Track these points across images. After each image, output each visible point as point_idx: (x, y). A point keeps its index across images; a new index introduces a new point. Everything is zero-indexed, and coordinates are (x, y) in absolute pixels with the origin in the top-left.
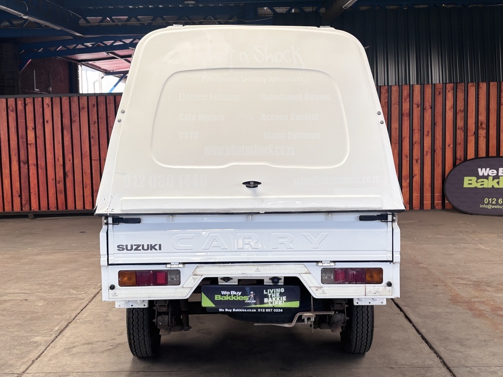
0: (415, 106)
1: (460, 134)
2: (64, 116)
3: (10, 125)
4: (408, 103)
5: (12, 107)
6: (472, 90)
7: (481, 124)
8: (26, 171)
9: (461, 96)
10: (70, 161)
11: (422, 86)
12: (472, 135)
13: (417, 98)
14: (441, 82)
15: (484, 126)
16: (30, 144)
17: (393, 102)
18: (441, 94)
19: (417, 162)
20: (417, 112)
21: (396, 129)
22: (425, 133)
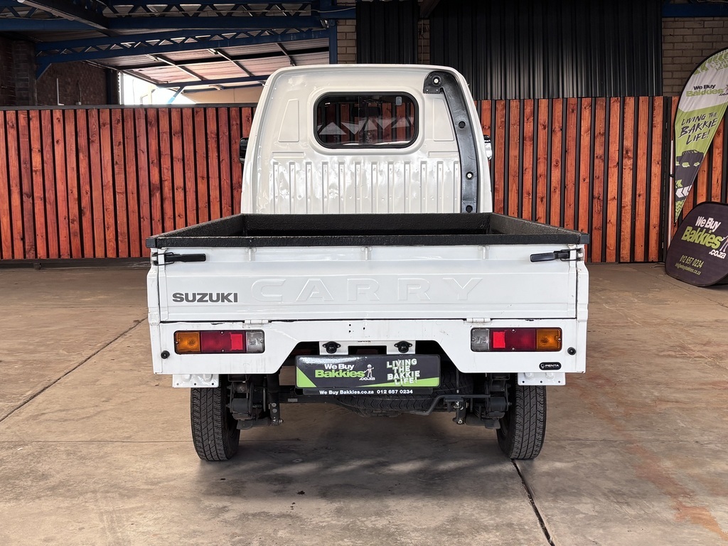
0: (540, 127)
1: (599, 165)
2: (79, 134)
3: (9, 145)
4: (532, 124)
5: (12, 122)
6: (616, 107)
7: (627, 152)
8: (30, 206)
9: (600, 114)
10: (87, 193)
11: (550, 100)
12: (614, 167)
13: (543, 117)
14: (575, 96)
15: (630, 154)
16: (36, 171)
17: (512, 122)
18: (575, 112)
19: (542, 201)
20: (542, 134)
21: (515, 156)
22: (554, 163)
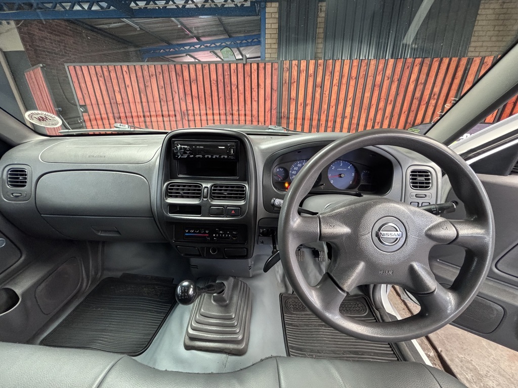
0: (386, 78)
1: (416, 102)
2: (139, 82)
4: (381, 76)
6: (435, 65)
7: (434, 95)
9: (425, 69)
11: (396, 60)
12: (424, 104)
13: (389, 72)
14: (412, 57)
15: (436, 97)
17: (369, 74)
18: (409, 68)
19: (378, 124)
20: (386, 83)
21: (368, 97)
22: (389, 102)
